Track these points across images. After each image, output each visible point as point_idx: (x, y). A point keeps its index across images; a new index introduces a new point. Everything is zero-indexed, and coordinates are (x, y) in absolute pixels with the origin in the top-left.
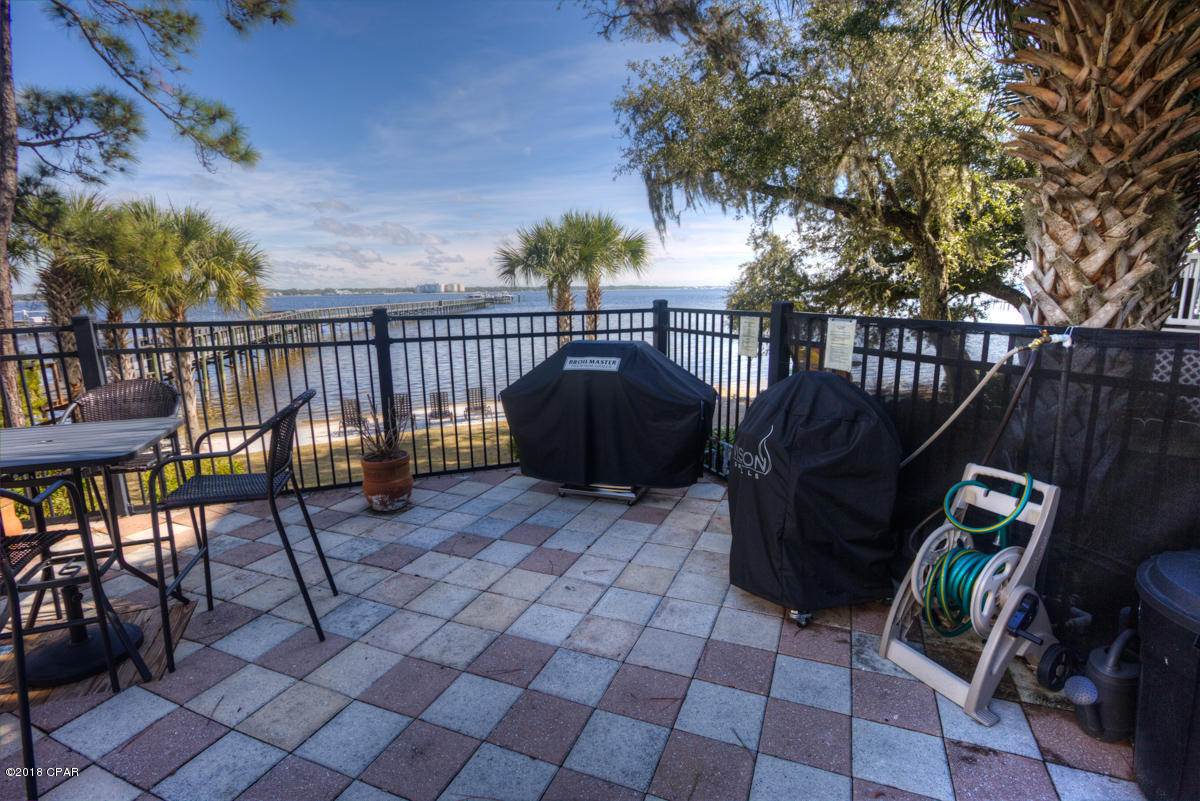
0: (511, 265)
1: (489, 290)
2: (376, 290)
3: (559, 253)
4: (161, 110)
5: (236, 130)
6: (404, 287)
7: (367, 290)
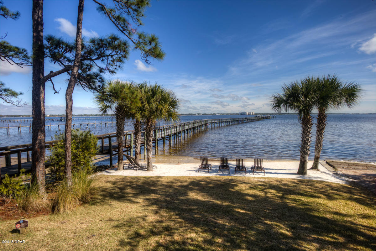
0: (279, 102)
1: (263, 114)
2: (227, 114)
3: (306, 96)
4: (132, 41)
5: (157, 44)
6: (235, 113)
7: (224, 114)
